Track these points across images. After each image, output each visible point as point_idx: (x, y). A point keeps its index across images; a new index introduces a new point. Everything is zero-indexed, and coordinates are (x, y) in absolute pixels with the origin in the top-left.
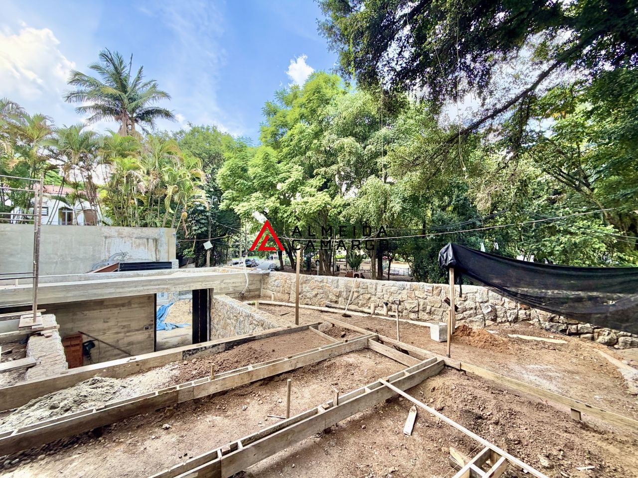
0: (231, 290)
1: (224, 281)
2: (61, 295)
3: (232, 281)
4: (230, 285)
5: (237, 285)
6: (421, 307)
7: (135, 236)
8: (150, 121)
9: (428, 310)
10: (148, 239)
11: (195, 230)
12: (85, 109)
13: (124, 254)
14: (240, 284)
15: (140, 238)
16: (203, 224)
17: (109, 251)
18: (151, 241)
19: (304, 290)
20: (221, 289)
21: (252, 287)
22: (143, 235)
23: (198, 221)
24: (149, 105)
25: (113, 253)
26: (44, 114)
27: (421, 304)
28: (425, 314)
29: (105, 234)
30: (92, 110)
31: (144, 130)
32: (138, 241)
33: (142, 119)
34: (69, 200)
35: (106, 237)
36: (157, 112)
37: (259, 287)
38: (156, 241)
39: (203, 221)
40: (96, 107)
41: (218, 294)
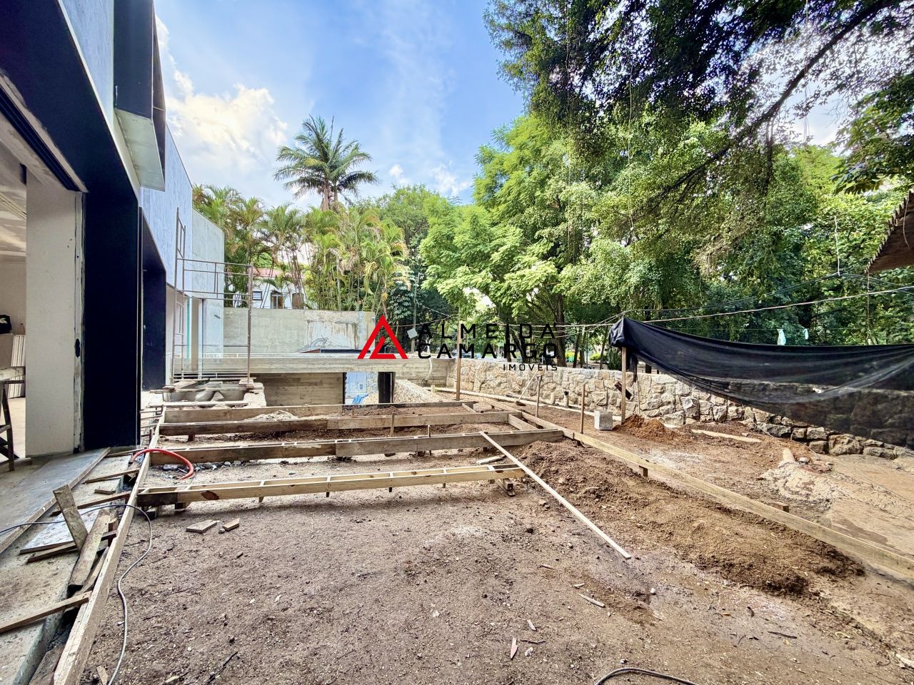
0: (414, 375)
1: (407, 365)
2: (267, 366)
3: (415, 366)
4: (413, 370)
5: (420, 370)
6: (610, 401)
7: (335, 320)
8: (353, 188)
9: (618, 404)
10: (347, 324)
11: (398, 315)
12: (291, 184)
13: (324, 340)
14: (423, 370)
15: (339, 323)
16: (406, 307)
17: (311, 336)
18: (350, 326)
19: (488, 378)
20: (403, 373)
21: (438, 374)
22: (343, 319)
23: (400, 304)
24: (351, 170)
25: (314, 339)
26: (257, 197)
27: (611, 395)
28: (615, 408)
29: (308, 318)
30: (298, 183)
31: (346, 199)
32: (338, 326)
33: (345, 187)
34: (278, 283)
35: (309, 322)
36: (360, 176)
37: (444, 375)
38: (355, 325)
39: (406, 304)
40: (302, 180)
41: (399, 378)
